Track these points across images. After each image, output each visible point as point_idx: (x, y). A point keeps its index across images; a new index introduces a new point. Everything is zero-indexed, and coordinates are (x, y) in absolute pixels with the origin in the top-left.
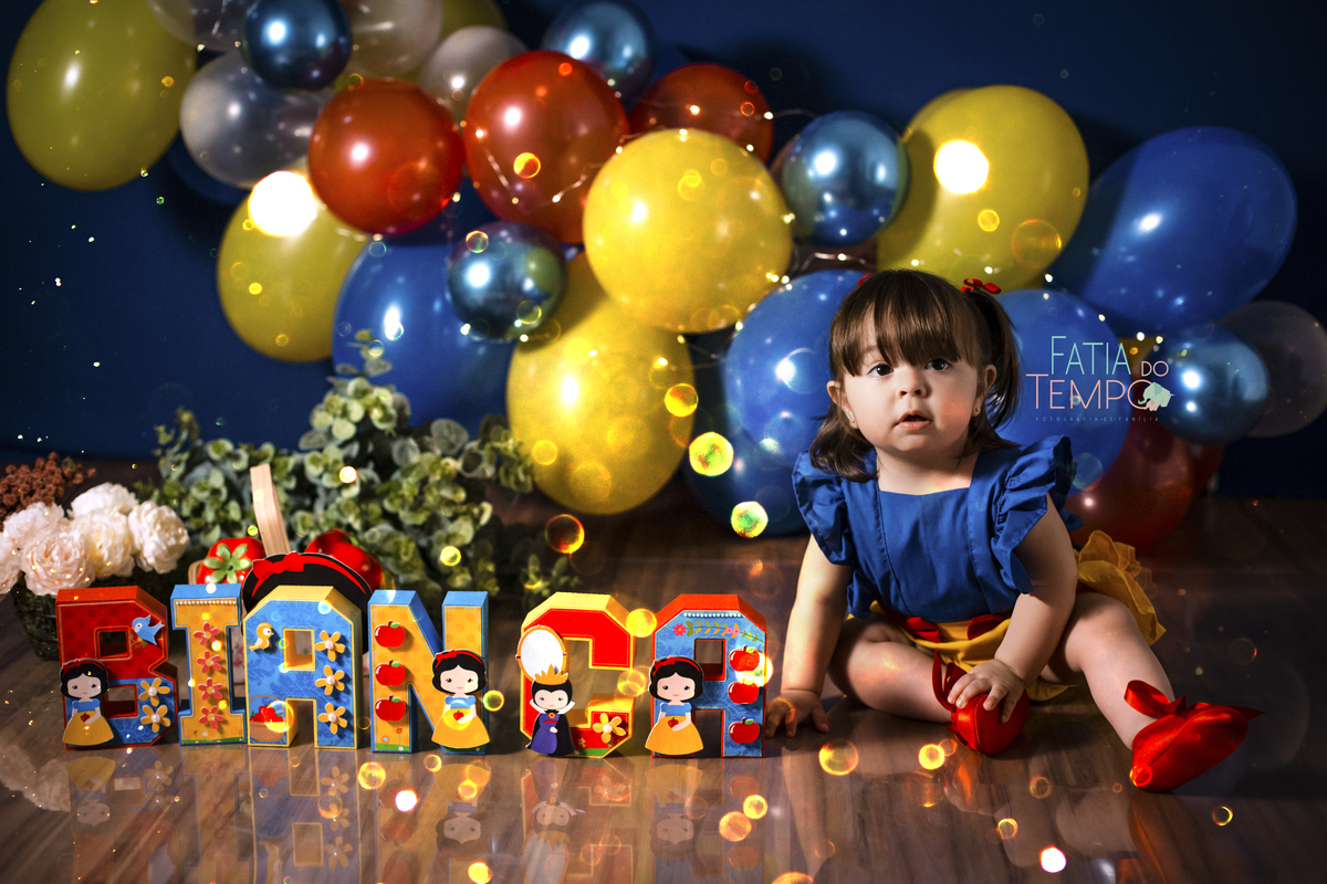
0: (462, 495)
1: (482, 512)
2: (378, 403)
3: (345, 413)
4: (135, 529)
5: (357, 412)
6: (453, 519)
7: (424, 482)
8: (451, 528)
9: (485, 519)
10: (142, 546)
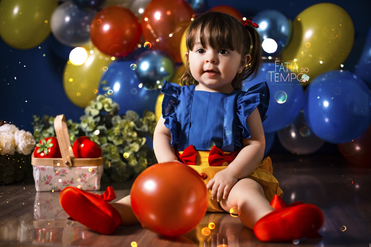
0: (135, 135)
1: (142, 141)
2: (107, 102)
3: (96, 107)
4: (16, 138)
5: (100, 106)
6: (132, 142)
7: (122, 129)
8: (131, 145)
9: (143, 143)
10: (18, 144)
